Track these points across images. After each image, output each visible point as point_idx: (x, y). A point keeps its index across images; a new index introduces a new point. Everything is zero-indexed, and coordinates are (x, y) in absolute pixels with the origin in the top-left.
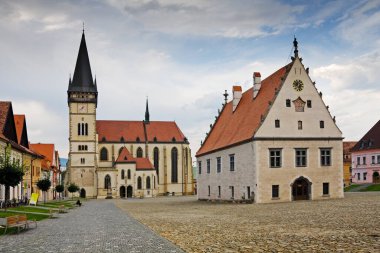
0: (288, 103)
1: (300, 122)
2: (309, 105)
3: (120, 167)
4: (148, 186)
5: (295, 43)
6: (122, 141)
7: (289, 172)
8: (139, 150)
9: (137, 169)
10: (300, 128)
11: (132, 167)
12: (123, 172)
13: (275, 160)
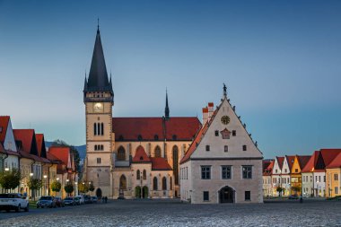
0: (217, 133)
1: (226, 147)
2: (234, 133)
3: (136, 167)
4: (164, 187)
5: (225, 88)
6: (140, 139)
7: (216, 182)
8: (158, 148)
9: (153, 169)
10: (226, 151)
11: (148, 167)
12: (138, 172)
13: (206, 174)
